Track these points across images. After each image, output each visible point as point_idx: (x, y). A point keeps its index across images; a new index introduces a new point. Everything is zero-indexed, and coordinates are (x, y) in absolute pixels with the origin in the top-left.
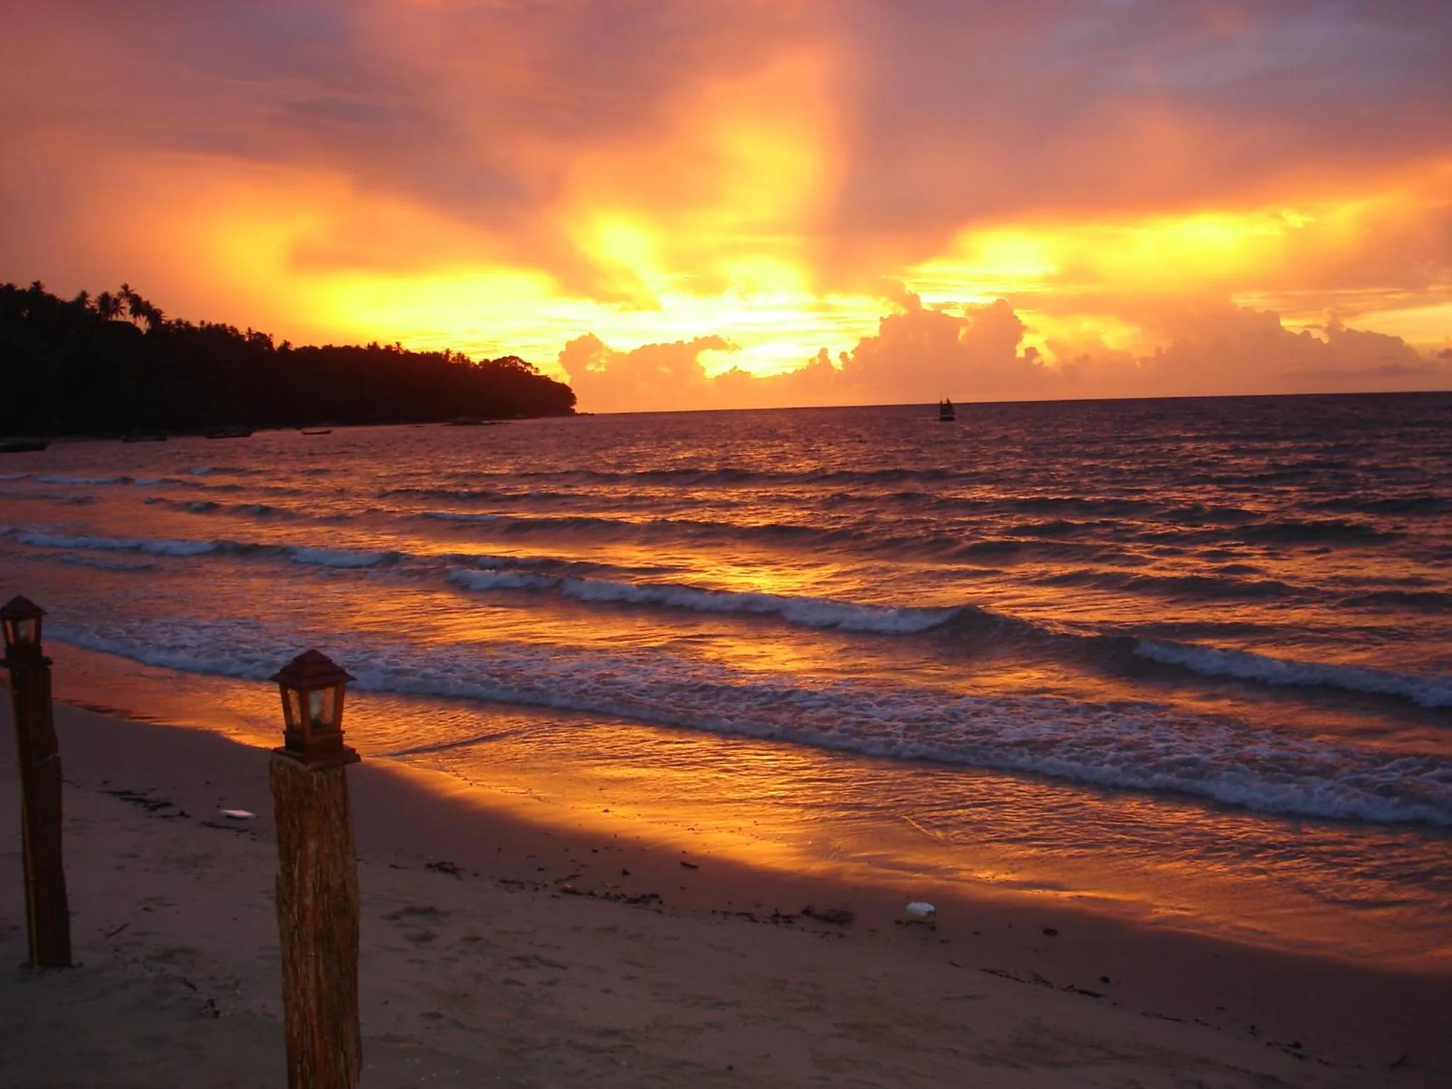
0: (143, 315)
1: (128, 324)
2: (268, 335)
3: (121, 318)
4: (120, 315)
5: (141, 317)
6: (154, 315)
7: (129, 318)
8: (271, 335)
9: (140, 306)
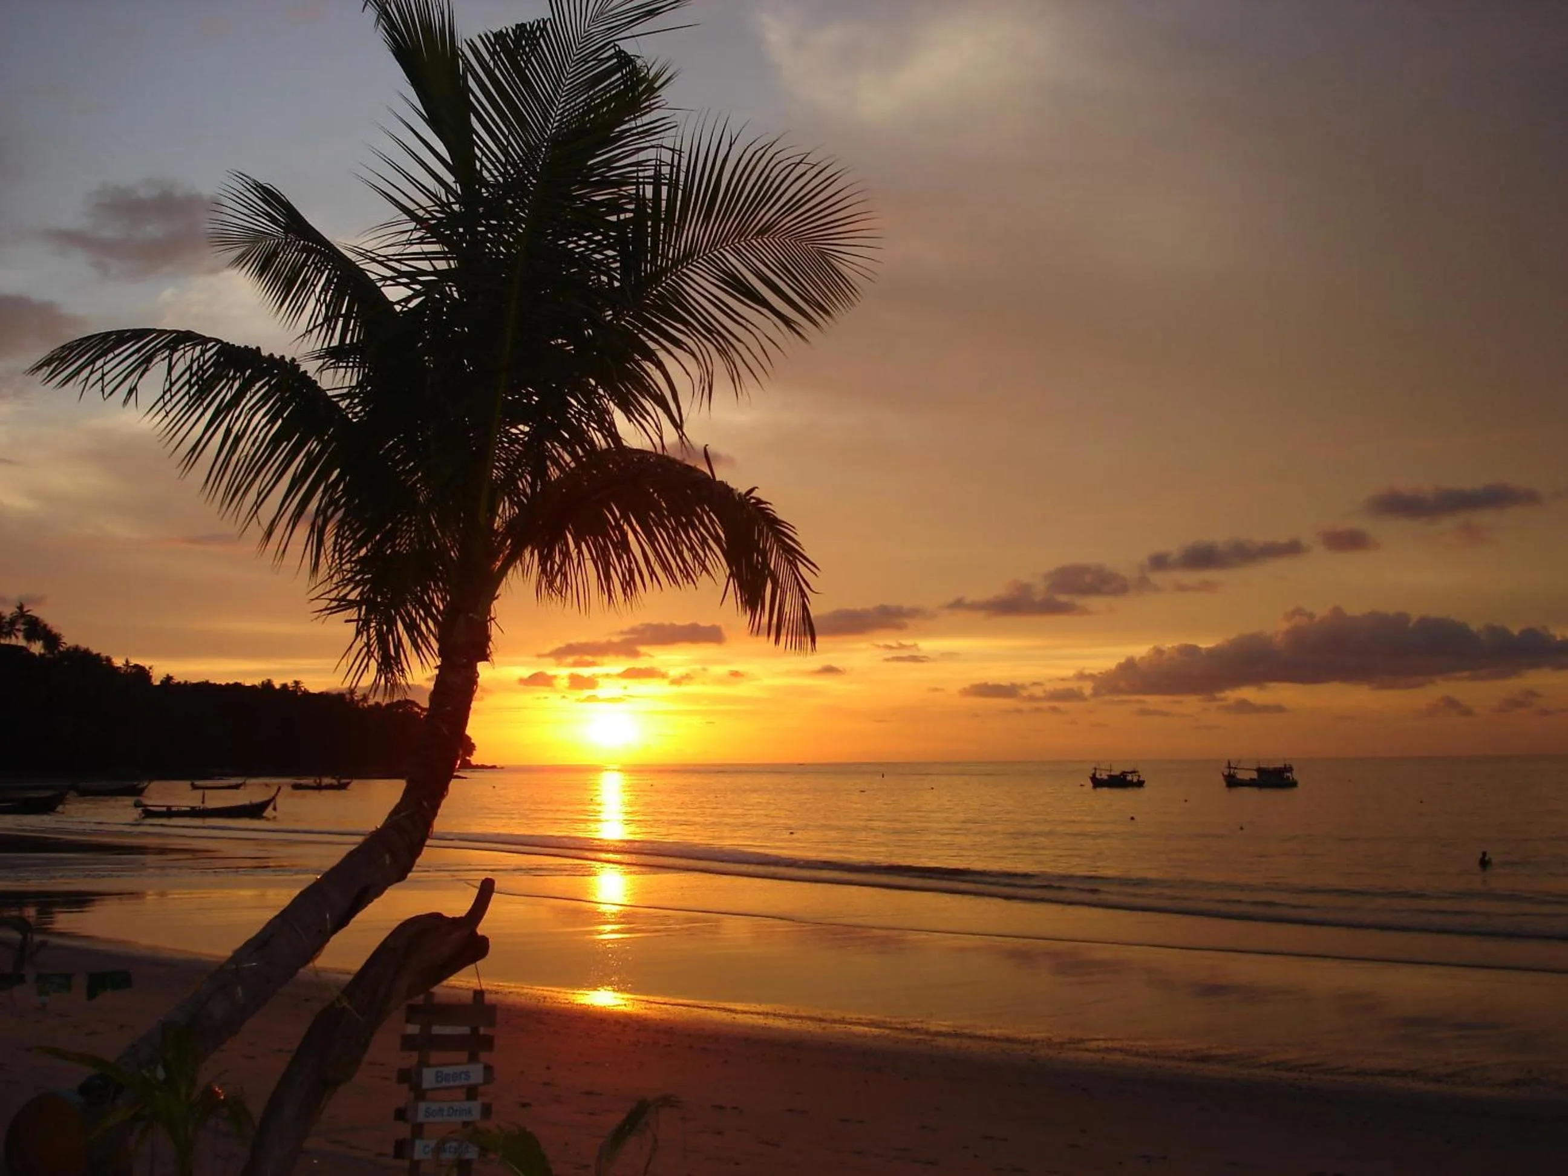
0: (39, 640)
1: (22, 648)
2: (147, 668)
3: (13, 641)
4: (13, 637)
5: (37, 642)
6: (51, 639)
7: (22, 642)
8: (150, 668)
9: (35, 629)
